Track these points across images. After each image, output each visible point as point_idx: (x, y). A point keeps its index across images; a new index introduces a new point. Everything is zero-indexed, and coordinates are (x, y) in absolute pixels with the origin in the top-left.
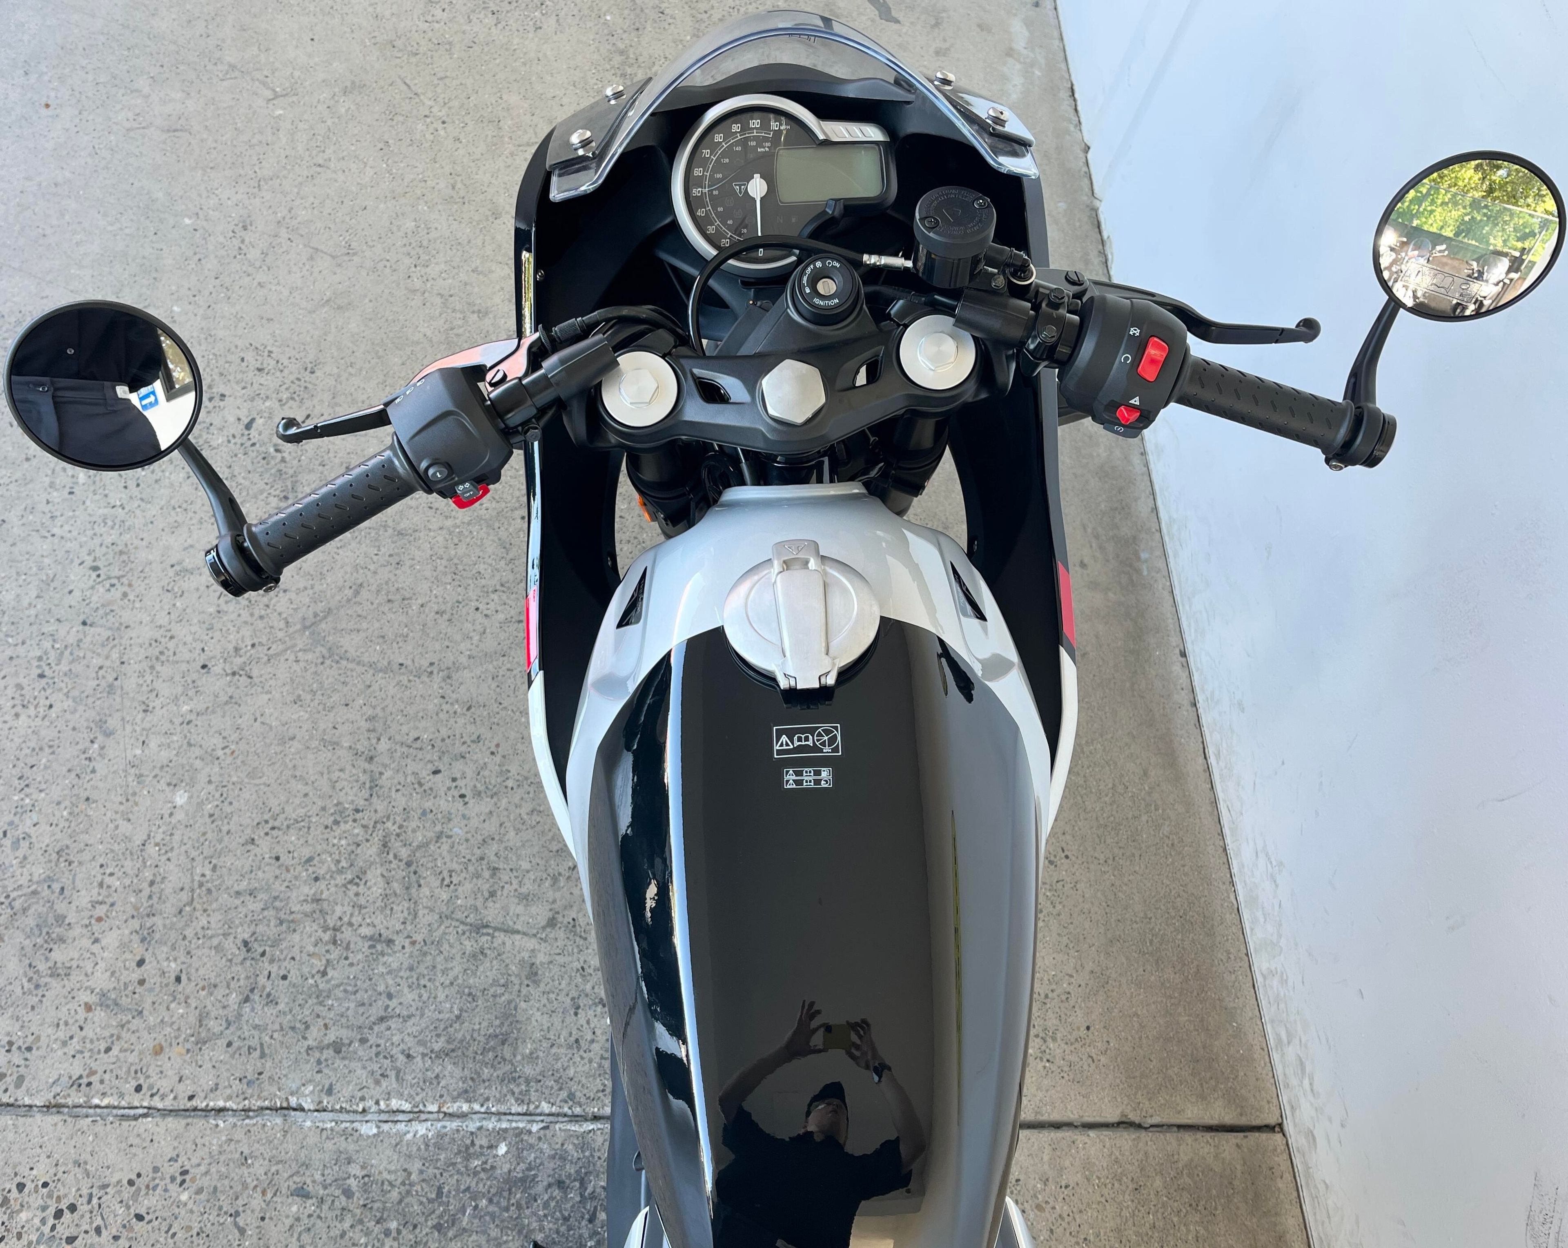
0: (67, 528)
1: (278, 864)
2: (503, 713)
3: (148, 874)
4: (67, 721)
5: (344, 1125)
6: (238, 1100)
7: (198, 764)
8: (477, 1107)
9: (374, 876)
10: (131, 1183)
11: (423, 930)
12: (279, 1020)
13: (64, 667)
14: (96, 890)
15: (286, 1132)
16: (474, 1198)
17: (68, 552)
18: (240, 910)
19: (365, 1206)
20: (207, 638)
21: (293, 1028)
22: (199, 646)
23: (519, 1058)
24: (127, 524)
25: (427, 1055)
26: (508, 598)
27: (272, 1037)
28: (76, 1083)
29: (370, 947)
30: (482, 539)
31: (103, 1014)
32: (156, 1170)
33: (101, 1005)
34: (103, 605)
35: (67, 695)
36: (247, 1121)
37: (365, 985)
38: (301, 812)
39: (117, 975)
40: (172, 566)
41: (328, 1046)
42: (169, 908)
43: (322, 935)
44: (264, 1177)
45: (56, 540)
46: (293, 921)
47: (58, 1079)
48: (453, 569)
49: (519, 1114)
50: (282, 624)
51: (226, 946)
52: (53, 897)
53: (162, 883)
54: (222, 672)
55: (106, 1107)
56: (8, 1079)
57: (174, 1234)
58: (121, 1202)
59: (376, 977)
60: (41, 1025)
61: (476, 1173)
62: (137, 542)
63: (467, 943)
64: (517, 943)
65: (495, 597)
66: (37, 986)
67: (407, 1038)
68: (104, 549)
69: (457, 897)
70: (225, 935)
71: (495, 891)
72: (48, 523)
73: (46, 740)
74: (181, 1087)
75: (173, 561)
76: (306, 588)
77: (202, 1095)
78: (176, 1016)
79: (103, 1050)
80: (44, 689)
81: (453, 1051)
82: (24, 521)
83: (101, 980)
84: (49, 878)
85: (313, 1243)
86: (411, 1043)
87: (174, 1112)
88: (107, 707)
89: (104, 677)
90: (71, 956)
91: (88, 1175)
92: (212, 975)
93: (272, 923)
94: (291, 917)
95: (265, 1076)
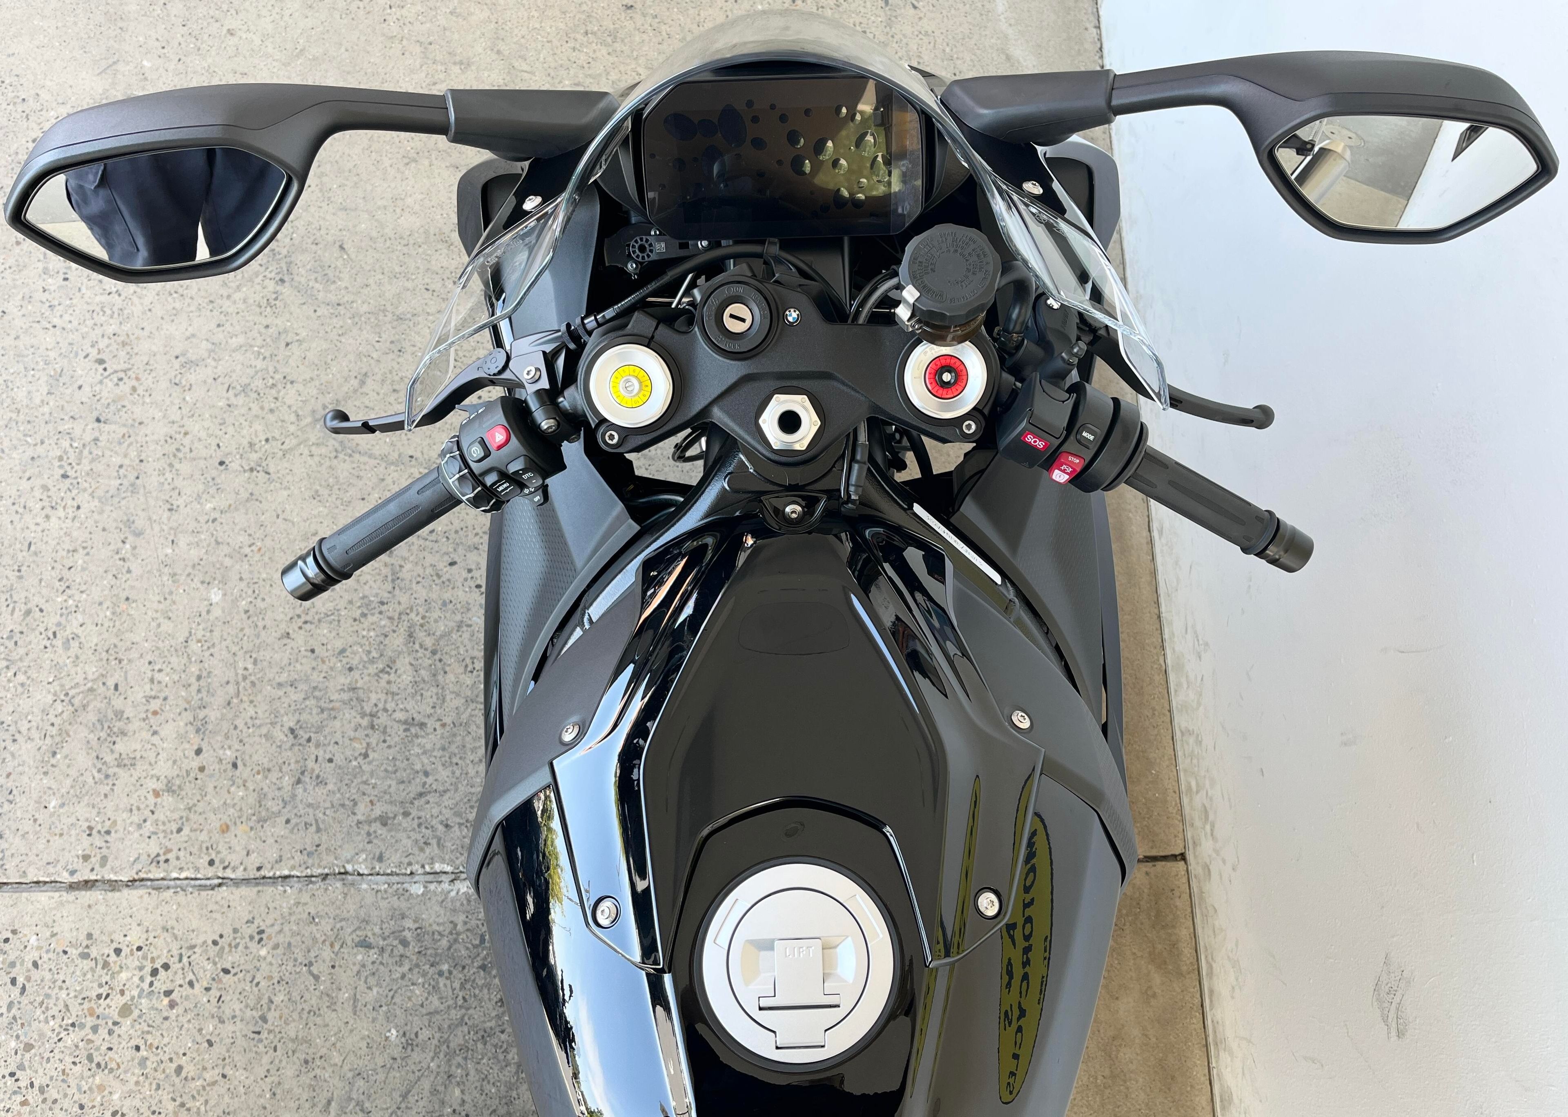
0: (67, 317)
1: (313, 656)
3: (194, 669)
4: (96, 522)
5: (395, 887)
6: (302, 869)
7: (228, 562)
9: (403, 663)
10: (215, 943)
12: (329, 799)
17: (70, 344)
18: (283, 700)
19: (419, 952)
20: (221, 433)
21: (343, 805)
24: (126, 312)
25: (463, 825)
28: (155, 861)
29: (406, 730)
32: (235, 931)
34: (114, 401)
35: (92, 495)
37: (402, 766)
39: (179, 763)
40: (177, 357)
43: (361, 721)
44: (330, 933)
45: (58, 331)
46: (333, 709)
47: (138, 858)
50: (293, 418)
51: (275, 734)
54: (240, 469)
55: (187, 879)
57: (258, 984)
58: (209, 960)
59: (412, 758)
60: (116, 811)
62: (138, 332)
66: (107, 776)
67: (444, 811)
68: (106, 341)
70: (273, 724)
72: (47, 314)
74: (249, 860)
76: (312, 379)
77: (269, 866)
83: (164, 768)
84: (103, 675)
85: (378, 985)
86: (447, 813)
87: (246, 881)
88: (132, 506)
89: (125, 476)
90: (134, 747)
91: (176, 938)
92: (265, 760)
93: (315, 711)
94: (331, 706)
95: (322, 848)
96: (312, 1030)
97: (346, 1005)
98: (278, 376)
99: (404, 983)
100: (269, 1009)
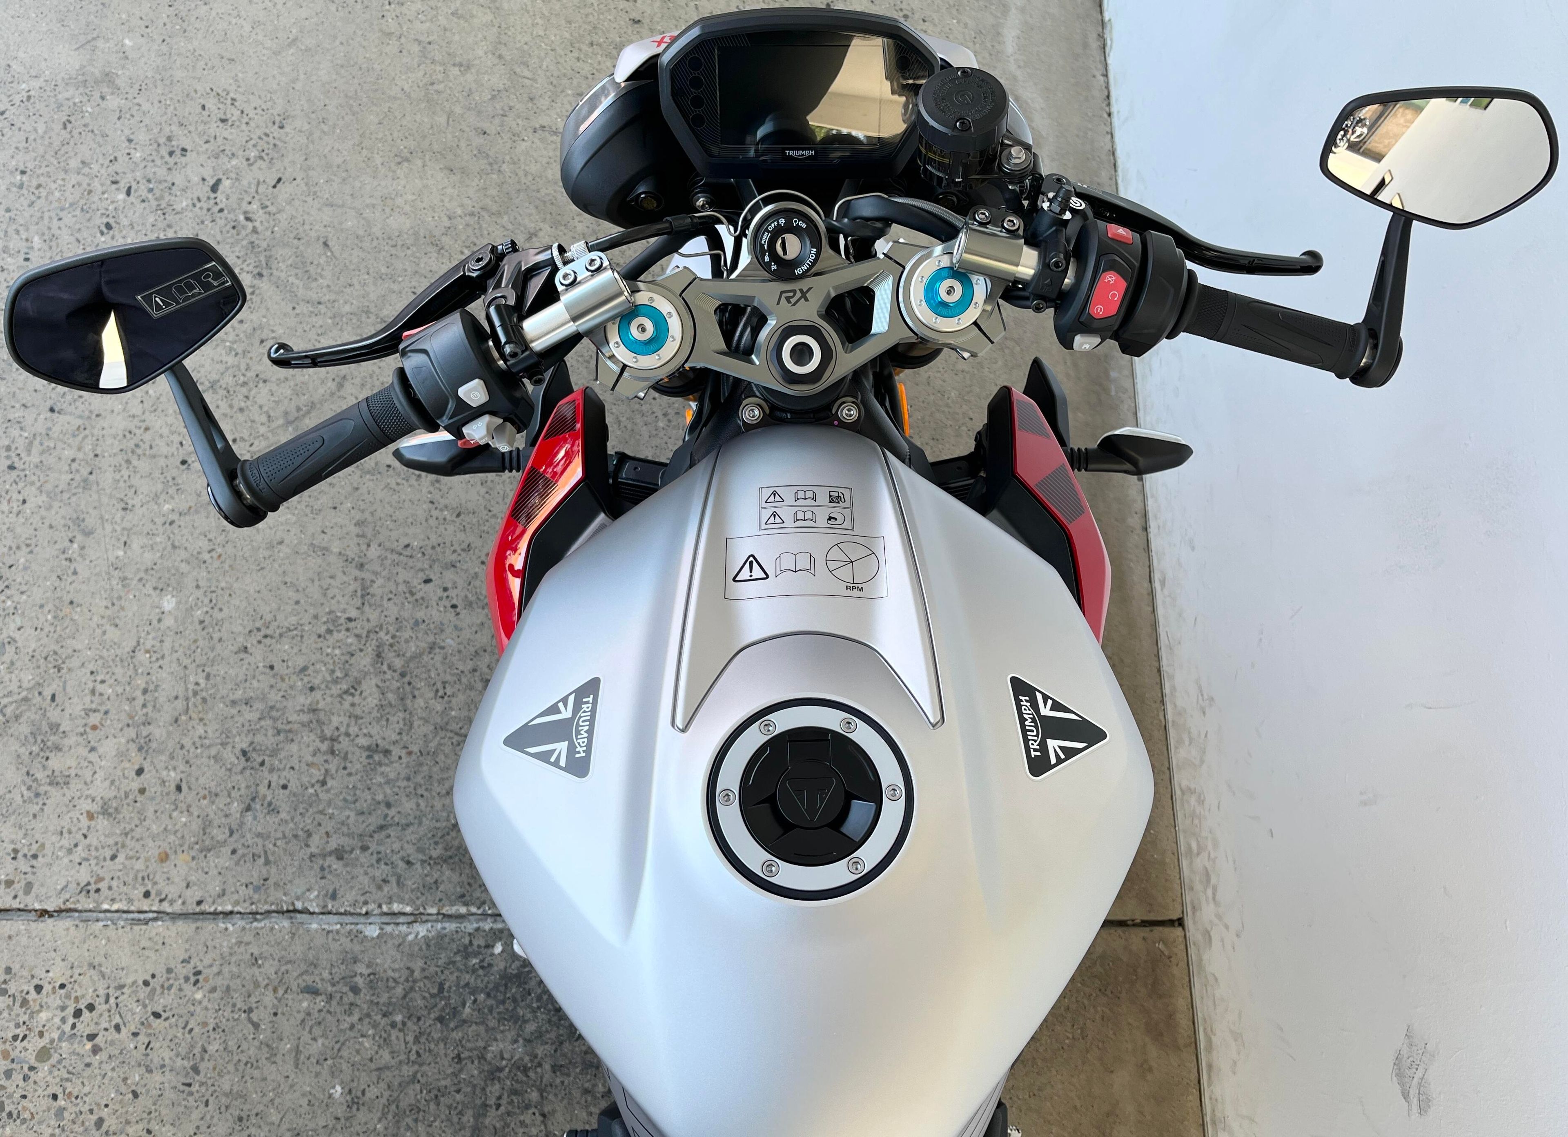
1: (272, 673)
3: (141, 682)
4: (43, 518)
5: (349, 927)
6: (247, 904)
7: (184, 567)
8: (474, 910)
9: (369, 686)
10: (146, 983)
11: (419, 741)
12: (281, 828)
13: (35, 458)
14: (88, 697)
15: (294, 933)
16: (472, 993)
18: (236, 719)
19: (371, 1000)
21: (296, 836)
22: (176, 439)
25: (425, 861)
27: (275, 845)
28: (85, 890)
29: (369, 757)
31: (106, 822)
32: (169, 971)
33: (103, 814)
35: (40, 489)
36: (255, 924)
37: (363, 795)
38: (293, 620)
39: (117, 783)
41: (331, 853)
42: (165, 717)
43: (320, 745)
44: (274, 976)
46: (290, 731)
47: (66, 886)
50: (264, 418)
51: (225, 755)
52: (45, 704)
53: (156, 691)
55: (117, 911)
56: (16, 886)
57: (191, 1030)
58: (138, 1001)
59: (374, 787)
60: (45, 832)
61: (474, 971)
66: (37, 795)
67: (406, 846)
69: (452, 709)
70: (224, 744)
73: (23, 539)
74: (189, 892)
76: (287, 379)
77: (210, 900)
78: (179, 824)
79: (108, 858)
80: (16, 482)
81: (451, 857)
83: (100, 789)
84: (39, 684)
85: (324, 1036)
86: (410, 849)
87: (184, 916)
88: (83, 503)
89: (77, 471)
90: (68, 763)
91: (104, 977)
92: (213, 784)
93: (270, 732)
94: (288, 727)
95: (271, 882)
96: (249, 1084)
97: (287, 1057)
98: (251, 374)
99: (352, 1034)
100: (202, 1059)
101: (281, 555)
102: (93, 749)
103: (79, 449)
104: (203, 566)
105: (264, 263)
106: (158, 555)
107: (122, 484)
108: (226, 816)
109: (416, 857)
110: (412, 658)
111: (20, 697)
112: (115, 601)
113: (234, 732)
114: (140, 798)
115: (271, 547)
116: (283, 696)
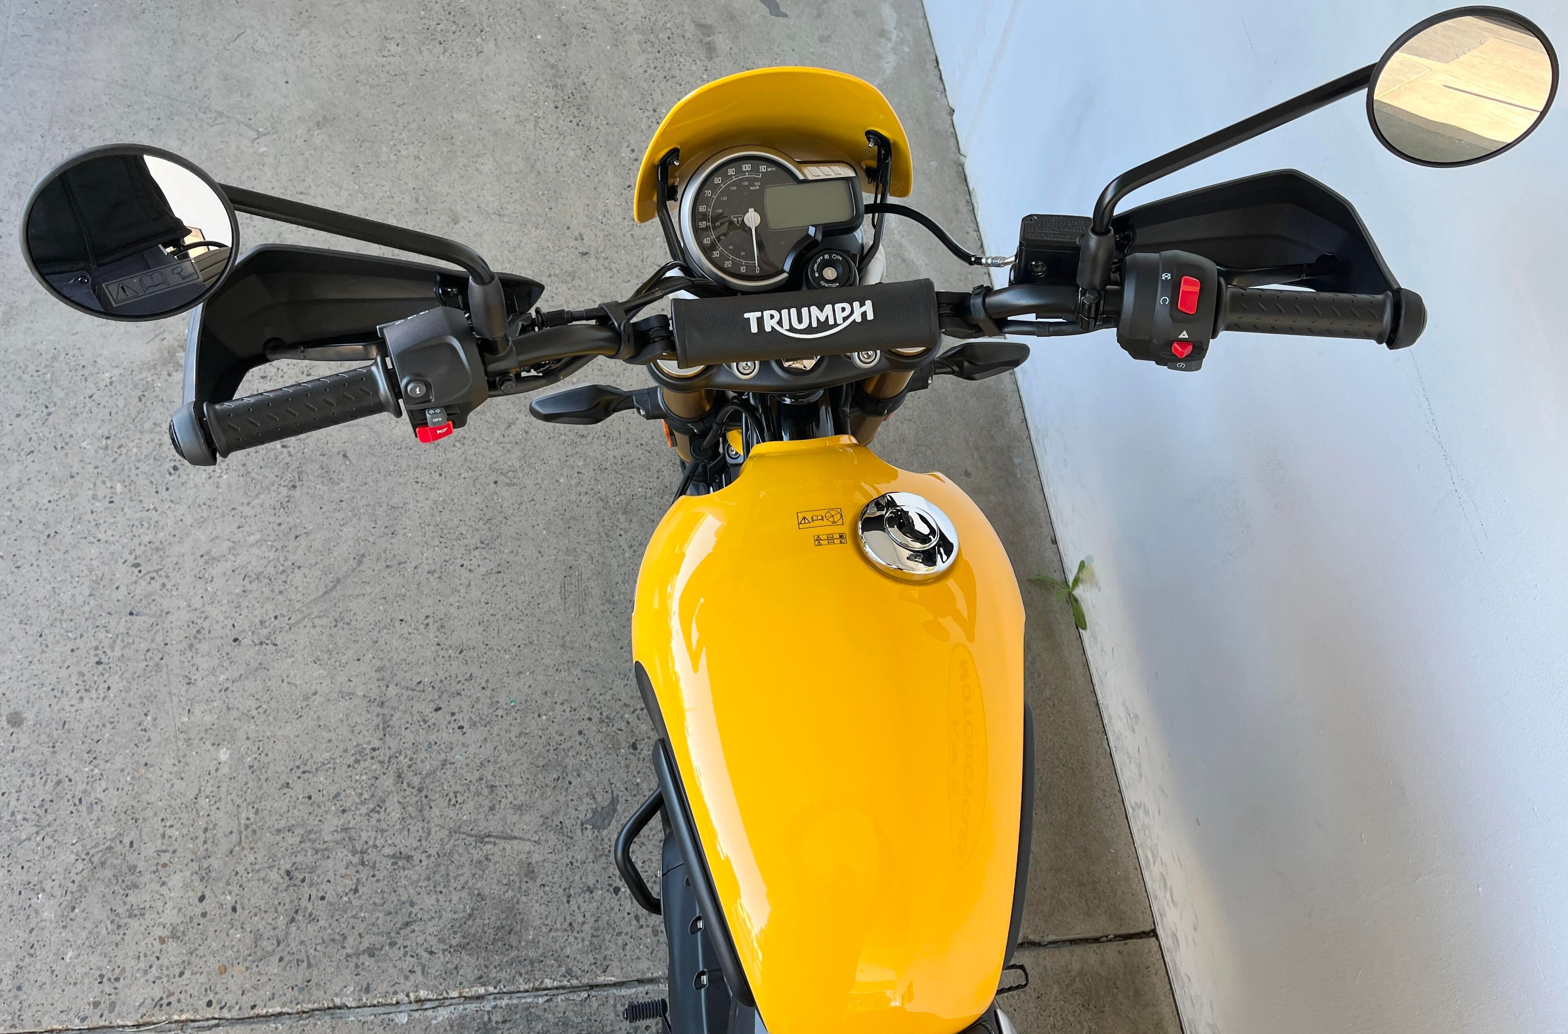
2: (490, 653)
8: (491, 989)
11: (436, 845)
13: (118, 653)
14: (160, 840)
15: (334, 1028)
22: (229, 622)
23: (523, 943)
26: (487, 553)
27: (316, 950)
30: (462, 505)
31: (175, 945)
33: (173, 937)
36: (301, 1022)
38: (327, 755)
41: (364, 952)
42: (222, 850)
48: (440, 533)
49: (527, 991)
52: (125, 850)
53: (214, 828)
56: (102, 1006)
63: (473, 851)
64: (515, 847)
65: (476, 553)
69: (463, 814)
71: (494, 806)
75: (202, 552)
78: (235, 940)
79: (177, 975)
80: (102, 674)
81: (468, 944)
82: (73, 531)
101: (315, 703)
102: (164, 884)
103: (153, 641)
104: (252, 721)
105: (297, 477)
106: (216, 716)
107: (186, 664)
108: (274, 929)
109: (437, 947)
110: (427, 775)
111: (105, 847)
112: (181, 759)
113: (279, 855)
114: (202, 921)
115: (307, 698)
116: (320, 821)
